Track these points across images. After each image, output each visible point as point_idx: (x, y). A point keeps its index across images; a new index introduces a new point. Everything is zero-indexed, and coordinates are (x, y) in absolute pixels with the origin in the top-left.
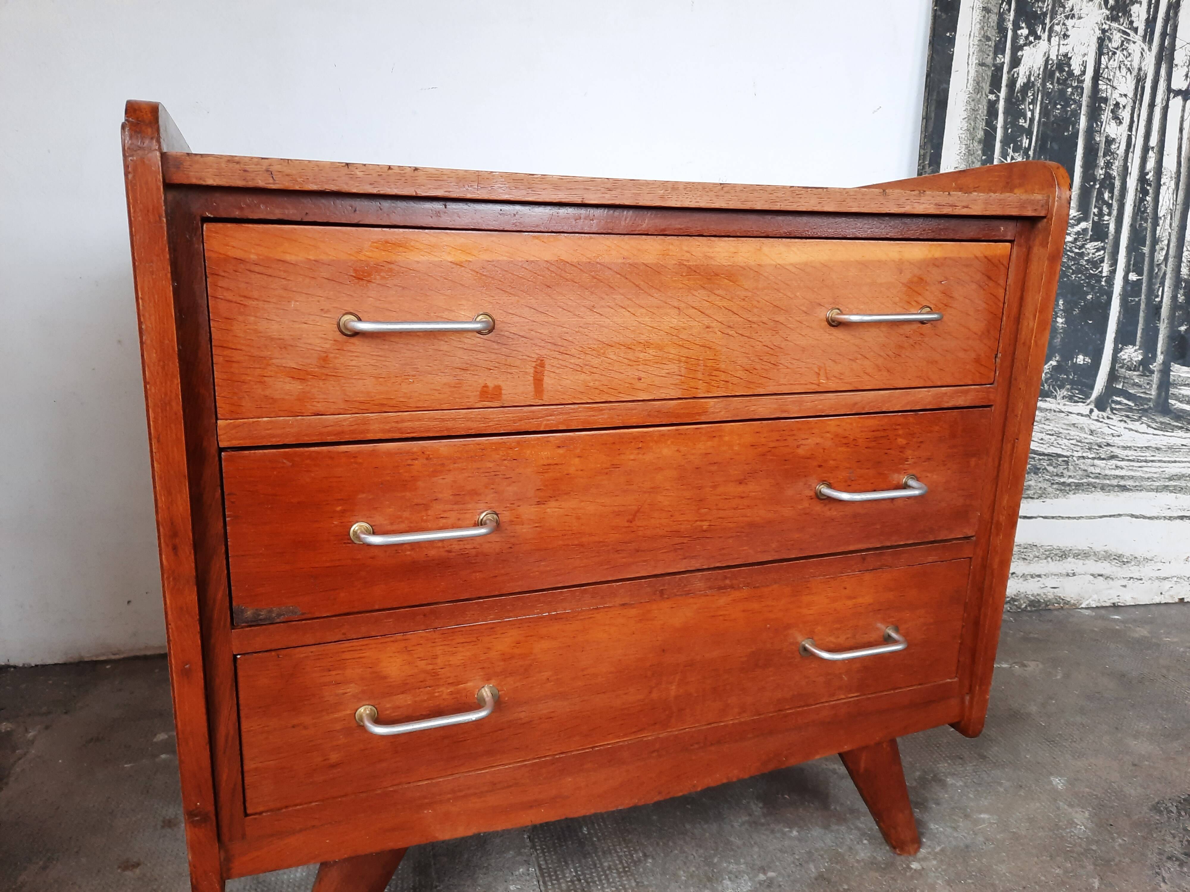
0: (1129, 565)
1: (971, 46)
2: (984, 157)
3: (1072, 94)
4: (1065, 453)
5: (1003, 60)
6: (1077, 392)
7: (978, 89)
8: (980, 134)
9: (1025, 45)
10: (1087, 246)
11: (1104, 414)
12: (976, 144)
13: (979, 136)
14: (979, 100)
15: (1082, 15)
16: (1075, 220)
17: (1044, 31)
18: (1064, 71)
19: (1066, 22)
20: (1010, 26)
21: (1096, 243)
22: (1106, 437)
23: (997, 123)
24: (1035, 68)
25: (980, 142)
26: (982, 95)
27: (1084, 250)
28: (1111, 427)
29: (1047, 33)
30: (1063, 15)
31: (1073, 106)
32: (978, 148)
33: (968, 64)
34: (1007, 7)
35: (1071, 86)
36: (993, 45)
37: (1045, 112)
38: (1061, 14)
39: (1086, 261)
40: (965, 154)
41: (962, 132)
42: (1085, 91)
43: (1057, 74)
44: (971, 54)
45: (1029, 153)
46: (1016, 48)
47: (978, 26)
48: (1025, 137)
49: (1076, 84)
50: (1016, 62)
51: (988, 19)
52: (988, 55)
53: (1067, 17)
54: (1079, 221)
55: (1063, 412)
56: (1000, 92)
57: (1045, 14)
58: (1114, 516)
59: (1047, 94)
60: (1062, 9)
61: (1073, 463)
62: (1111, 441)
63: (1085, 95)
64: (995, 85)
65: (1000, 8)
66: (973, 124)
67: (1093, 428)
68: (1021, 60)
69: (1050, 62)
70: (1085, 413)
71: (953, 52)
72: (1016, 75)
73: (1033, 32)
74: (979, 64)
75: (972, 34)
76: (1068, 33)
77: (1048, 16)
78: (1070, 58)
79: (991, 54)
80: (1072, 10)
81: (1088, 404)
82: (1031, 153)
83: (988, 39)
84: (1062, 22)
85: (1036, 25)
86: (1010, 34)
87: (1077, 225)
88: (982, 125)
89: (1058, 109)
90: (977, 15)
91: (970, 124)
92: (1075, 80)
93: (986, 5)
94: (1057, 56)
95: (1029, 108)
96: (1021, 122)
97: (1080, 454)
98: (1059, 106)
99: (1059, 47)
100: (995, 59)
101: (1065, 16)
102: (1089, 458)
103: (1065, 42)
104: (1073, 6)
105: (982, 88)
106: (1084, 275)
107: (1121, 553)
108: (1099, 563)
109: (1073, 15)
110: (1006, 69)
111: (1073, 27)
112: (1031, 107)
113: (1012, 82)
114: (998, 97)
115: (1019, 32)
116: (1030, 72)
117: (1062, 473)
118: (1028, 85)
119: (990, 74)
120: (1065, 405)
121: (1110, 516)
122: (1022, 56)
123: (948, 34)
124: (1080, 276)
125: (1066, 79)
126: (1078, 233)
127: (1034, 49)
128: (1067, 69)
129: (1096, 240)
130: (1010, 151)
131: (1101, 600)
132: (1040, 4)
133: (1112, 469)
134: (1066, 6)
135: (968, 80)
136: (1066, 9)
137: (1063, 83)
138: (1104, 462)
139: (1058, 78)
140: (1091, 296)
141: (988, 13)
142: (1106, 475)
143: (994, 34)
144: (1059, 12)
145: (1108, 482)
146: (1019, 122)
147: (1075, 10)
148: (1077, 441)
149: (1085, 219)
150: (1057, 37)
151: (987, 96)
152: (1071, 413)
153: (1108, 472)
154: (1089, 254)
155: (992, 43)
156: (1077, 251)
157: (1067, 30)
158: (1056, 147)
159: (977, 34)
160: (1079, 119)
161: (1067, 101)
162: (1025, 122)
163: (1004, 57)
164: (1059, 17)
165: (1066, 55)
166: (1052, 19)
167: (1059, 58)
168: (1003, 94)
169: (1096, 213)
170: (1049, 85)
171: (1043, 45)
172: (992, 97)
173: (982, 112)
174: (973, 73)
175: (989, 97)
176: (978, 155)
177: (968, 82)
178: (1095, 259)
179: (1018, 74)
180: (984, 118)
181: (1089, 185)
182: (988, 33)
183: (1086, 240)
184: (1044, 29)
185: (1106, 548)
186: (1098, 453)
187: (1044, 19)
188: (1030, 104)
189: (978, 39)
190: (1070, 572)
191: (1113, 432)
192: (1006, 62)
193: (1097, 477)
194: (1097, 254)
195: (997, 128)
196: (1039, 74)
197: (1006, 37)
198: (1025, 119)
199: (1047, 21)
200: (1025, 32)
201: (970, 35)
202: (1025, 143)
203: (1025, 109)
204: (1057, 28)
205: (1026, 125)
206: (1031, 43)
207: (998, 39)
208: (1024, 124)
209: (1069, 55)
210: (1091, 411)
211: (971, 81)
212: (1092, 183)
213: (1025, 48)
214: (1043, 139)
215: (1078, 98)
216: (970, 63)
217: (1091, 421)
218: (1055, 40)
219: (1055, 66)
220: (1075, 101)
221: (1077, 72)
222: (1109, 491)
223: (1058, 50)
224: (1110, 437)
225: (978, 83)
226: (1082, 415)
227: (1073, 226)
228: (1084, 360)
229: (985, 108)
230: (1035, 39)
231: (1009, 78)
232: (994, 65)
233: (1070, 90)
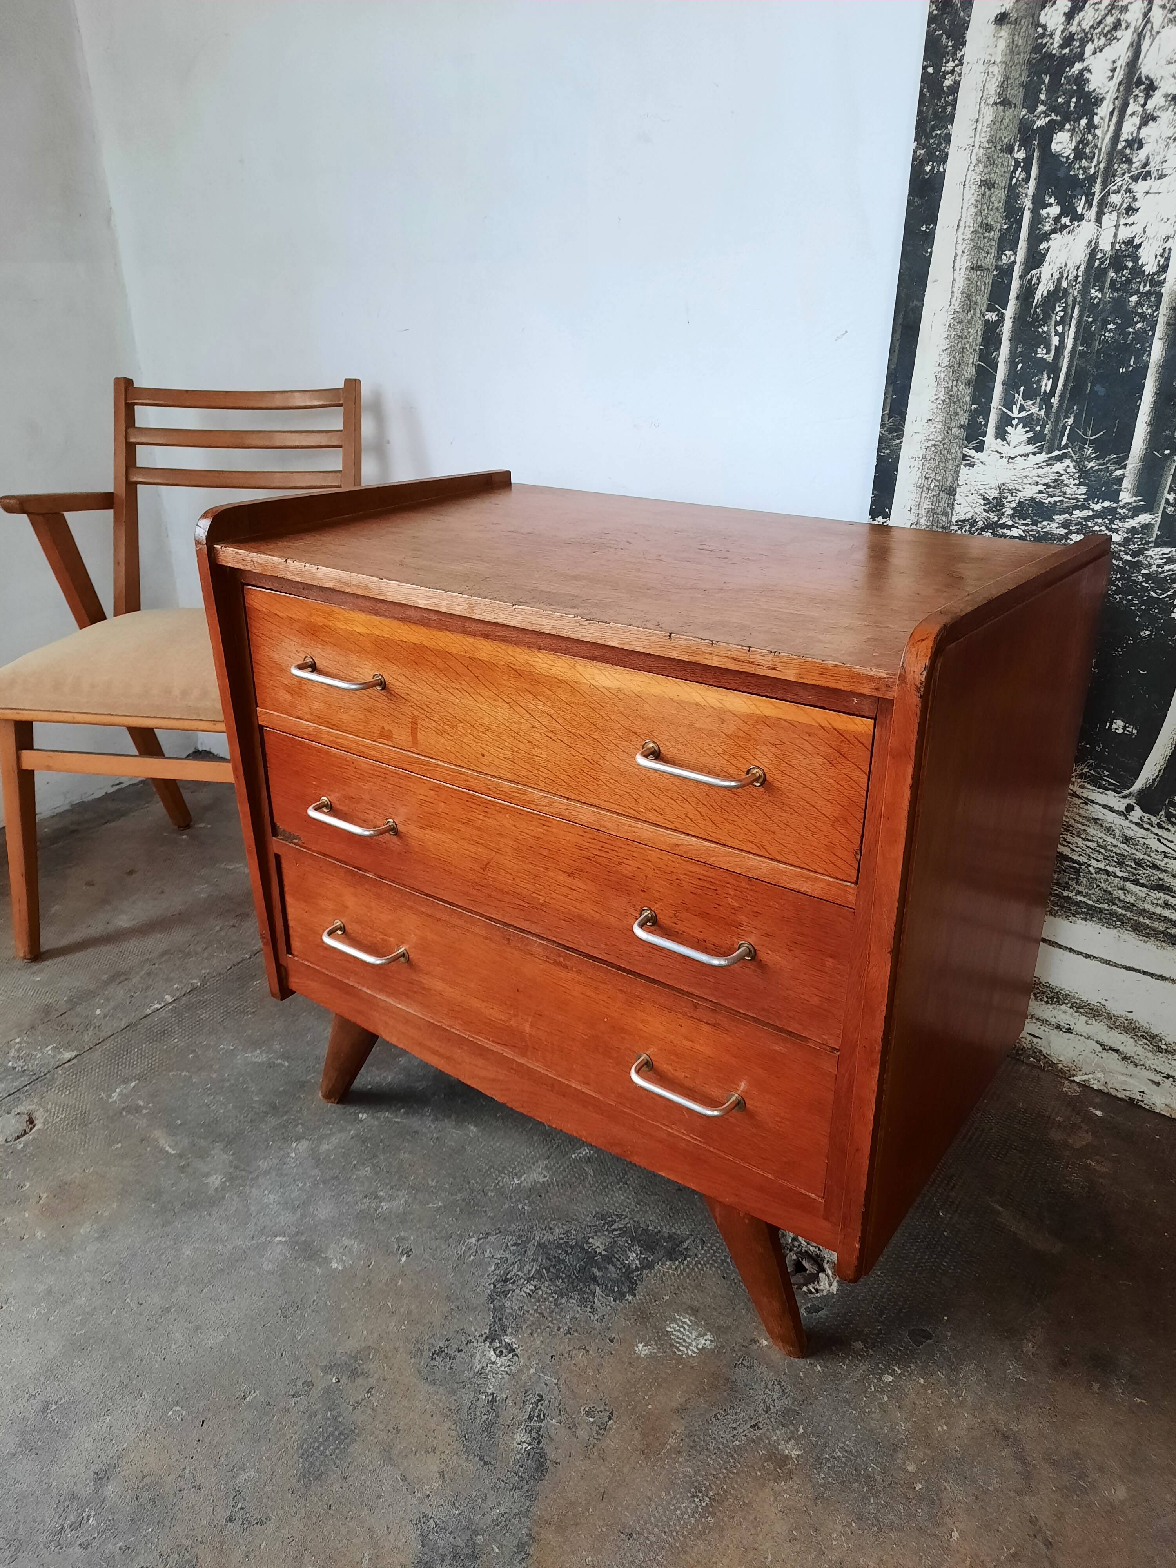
0: (1170, 1057)
1: (960, 241)
2: (974, 406)
3: (1139, 304)
4: (1076, 857)
5: (1012, 258)
6: (1107, 773)
7: (968, 304)
8: (970, 372)
9: (1054, 231)
10: (1147, 553)
11: (1153, 819)
12: (962, 387)
13: (967, 376)
14: (969, 322)
15: (1166, 172)
16: (1129, 510)
17: (1090, 207)
18: (1126, 267)
19: (1134, 187)
20: (1028, 204)
21: (1167, 550)
22: (1152, 854)
23: (998, 356)
24: (1071, 267)
25: (968, 384)
26: (974, 314)
27: (1141, 558)
28: (1163, 840)
29: (1094, 209)
30: (1127, 177)
31: (1139, 325)
32: (965, 393)
33: (954, 270)
34: (1023, 175)
35: (1138, 292)
36: (996, 237)
37: (1084, 335)
38: (1123, 174)
39: (1144, 575)
40: (944, 401)
41: (940, 369)
42: (1165, 299)
43: (1112, 274)
44: (959, 253)
45: (1052, 401)
46: (1038, 237)
47: (973, 210)
48: (1045, 376)
49: (1148, 288)
50: (1035, 259)
51: (990, 196)
52: (988, 253)
53: (1135, 179)
54: (1136, 511)
55: (1078, 797)
56: (1005, 308)
57: (1092, 179)
58: (1152, 975)
59: (1089, 307)
60: (1125, 166)
61: (1089, 876)
62: (1162, 863)
63: (1164, 306)
64: (998, 298)
65: (1012, 178)
66: (958, 358)
67: (1130, 833)
68: (1045, 255)
69: (1099, 255)
70: (1116, 808)
71: (931, 253)
72: (1034, 280)
73: (1068, 210)
74: (972, 268)
75: (962, 224)
76: (1136, 205)
77: (1099, 180)
78: (1140, 245)
79: (993, 251)
80: (1146, 164)
81: (1125, 797)
82: (1055, 401)
83: (989, 228)
84: (1124, 187)
85: (1075, 197)
86: (1027, 216)
87: (1132, 517)
88: (972, 358)
89: (1110, 331)
90: (971, 194)
91: (954, 357)
92: (1145, 282)
93: (987, 176)
94: (1113, 244)
95: (1056, 332)
96: (1041, 352)
97: (1101, 866)
98: (1111, 326)
99: (1117, 229)
100: (999, 257)
101: (1131, 177)
102: (1116, 876)
103: (1130, 220)
104: (1148, 158)
105: (976, 303)
106: (1139, 598)
107: (1157, 1033)
108: (1115, 1033)
109: (1149, 173)
110: (1017, 272)
111: (1147, 193)
112: (1060, 329)
113: (1028, 292)
114: (1002, 317)
115: (1044, 212)
116: (1061, 274)
117: (1067, 883)
118: (1056, 294)
119: (989, 280)
120: (1082, 787)
121: (1145, 973)
122: (1049, 248)
123: (924, 228)
124: (1130, 597)
125: (1129, 281)
126: (1133, 530)
127: (1071, 237)
128: (1130, 265)
129: (1165, 545)
130: (1019, 398)
131: (1110, 1086)
132: (1084, 163)
133: (1157, 905)
134: (1134, 160)
135: (953, 292)
136: (1134, 166)
137: (1125, 288)
138: (1145, 890)
139: (1113, 281)
140: (1148, 633)
141: (990, 189)
142: (1144, 910)
143: (1000, 219)
144: (1120, 171)
145: (1147, 921)
146: (1036, 353)
147: (1152, 164)
148: (1099, 846)
149: (1149, 508)
150: (1114, 214)
151: (984, 316)
152: (1093, 802)
153: (1147, 906)
154: (1150, 565)
155: (995, 235)
156: (1129, 558)
157: (1135, 199)
158: (1100, 390)
159: (970, 222)
160: (1151, 346)
161: (1127, 317)
162: (1048, 353)
163: (1015, 253)
164: (1119, 179)
165: (1130, 242)
166: (1105, 184)
167: (1117, 247)
168: (1010, 312)
169: (1171, 501)
170: (1094, 293)
171: (1086, 230)
172: (992, 316)
173: (975, 340)
174: (961, 282)
175: (986, 317)
176: (966, 403)
177: (952, 297)
178: (1162, 575)
179: (1039, 278)
180: (978, 348)
181: (1163, 454)
182: (990, 219)
183: (1148, 543)
184: (1089, 204)
185: (1130, 1016)
186: (1133, 874)
187: (1091, 186)
188: (1057, 324)
189: (972, 229)
190: (1062, 1024)
191: (1167, 850)
192: (1018, 261)
193: (1127, 909)
194: (1166, 567)
195: (997, 363)
196: (1077, 277)
197: (1020, 223)
198: (1048, 348)
199: (1097, 188)
200: (1055, 210)
201: (958, 226)
202: (1046, 384)
203: (1048, 333)
204: (1115, 199)
205: (1049, 358)
206: (1065, 227)
207: (1005, 227)
208: (1045, 357)
209: (1137, 241)
210: (1130, 808)
211: (957, 295)
212: (1167, 452)
213: (1052, 236)
214: (1077, 379)
215: (1150, 311)
216: (957, 267)
217: (1126, 823)
218: (1109, 220)
219: (1108, 262)
220: (1143, 317)
221: (1150, 267)
222: (1148, 936)
223: (1115, 235)
224: (1161, 857)
225: (969, 297)
226: (1111, 810)
227: (1124, 518)
228: (1124, 728)
229: (979, 333)
230: (1071, 221)
231: (1022, 285)
232: (997, 267)
233: (1134, 298)
